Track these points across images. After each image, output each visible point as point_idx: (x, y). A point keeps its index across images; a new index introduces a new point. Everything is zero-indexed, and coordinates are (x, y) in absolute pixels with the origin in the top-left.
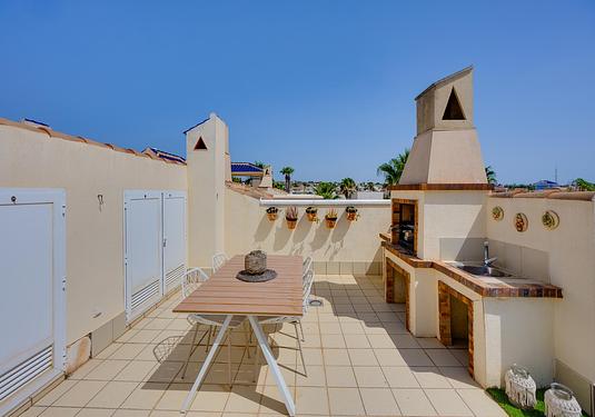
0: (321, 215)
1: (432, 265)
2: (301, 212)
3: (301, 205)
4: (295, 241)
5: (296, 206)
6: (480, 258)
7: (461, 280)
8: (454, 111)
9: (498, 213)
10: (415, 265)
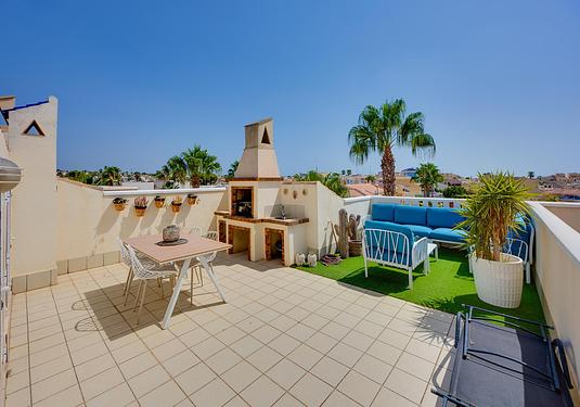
0: (169, 200)
1: (262, 221)
2: (150, 200)
3: (149, 195)
4: (142, 228)
5: (144, 195)
6: (280, 213)
7: (278, 223)
8: (266, 140)
9: (286, 191)
10: (254, 222)
